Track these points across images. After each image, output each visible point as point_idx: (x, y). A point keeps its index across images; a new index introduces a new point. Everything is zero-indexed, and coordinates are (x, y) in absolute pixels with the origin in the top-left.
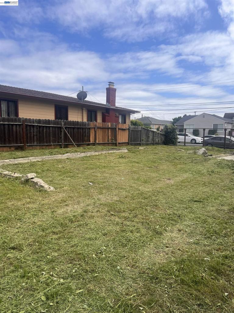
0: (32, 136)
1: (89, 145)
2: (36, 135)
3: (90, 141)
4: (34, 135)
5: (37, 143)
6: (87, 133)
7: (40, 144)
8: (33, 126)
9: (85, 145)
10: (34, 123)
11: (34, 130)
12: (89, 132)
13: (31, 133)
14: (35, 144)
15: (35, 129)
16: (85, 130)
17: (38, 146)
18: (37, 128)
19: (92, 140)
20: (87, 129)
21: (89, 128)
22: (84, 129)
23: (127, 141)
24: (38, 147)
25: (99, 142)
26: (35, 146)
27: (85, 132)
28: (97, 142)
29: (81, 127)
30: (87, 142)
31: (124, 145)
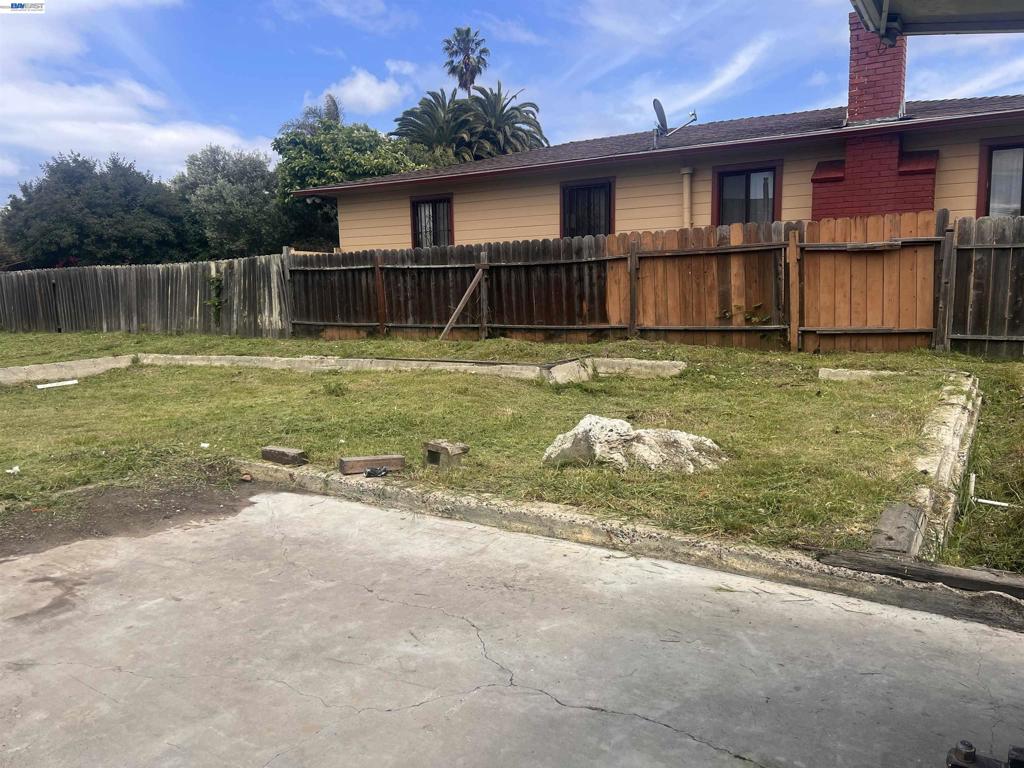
0: (402, 299)
1: (599, 335)
2: (412, 298)
3: (604, 318)
4: (406, 297)
5: (415, 322)
6: (591, 285)
7: (421, 323)
8: (404, 271)
9: (583, 336)
10: (403, 262)
11: (405, 281)
12: (603, 279)
13: (398, 290)
14: (410, 324)
15: (408, 278)
16: (580, 270)
17: (417, 330)
18: (413, 278)
19: (616, 314)
20: (590, 269)
21: (602, 264)
22: (575, 267)
23: (923, 323)
24: (416, 334)
25: (657, 323)
26: (409, 330)
27: (581, 279)
28: (648, 322)
29: (562, 261)
30: (592, 319)
31: (871, 342)
